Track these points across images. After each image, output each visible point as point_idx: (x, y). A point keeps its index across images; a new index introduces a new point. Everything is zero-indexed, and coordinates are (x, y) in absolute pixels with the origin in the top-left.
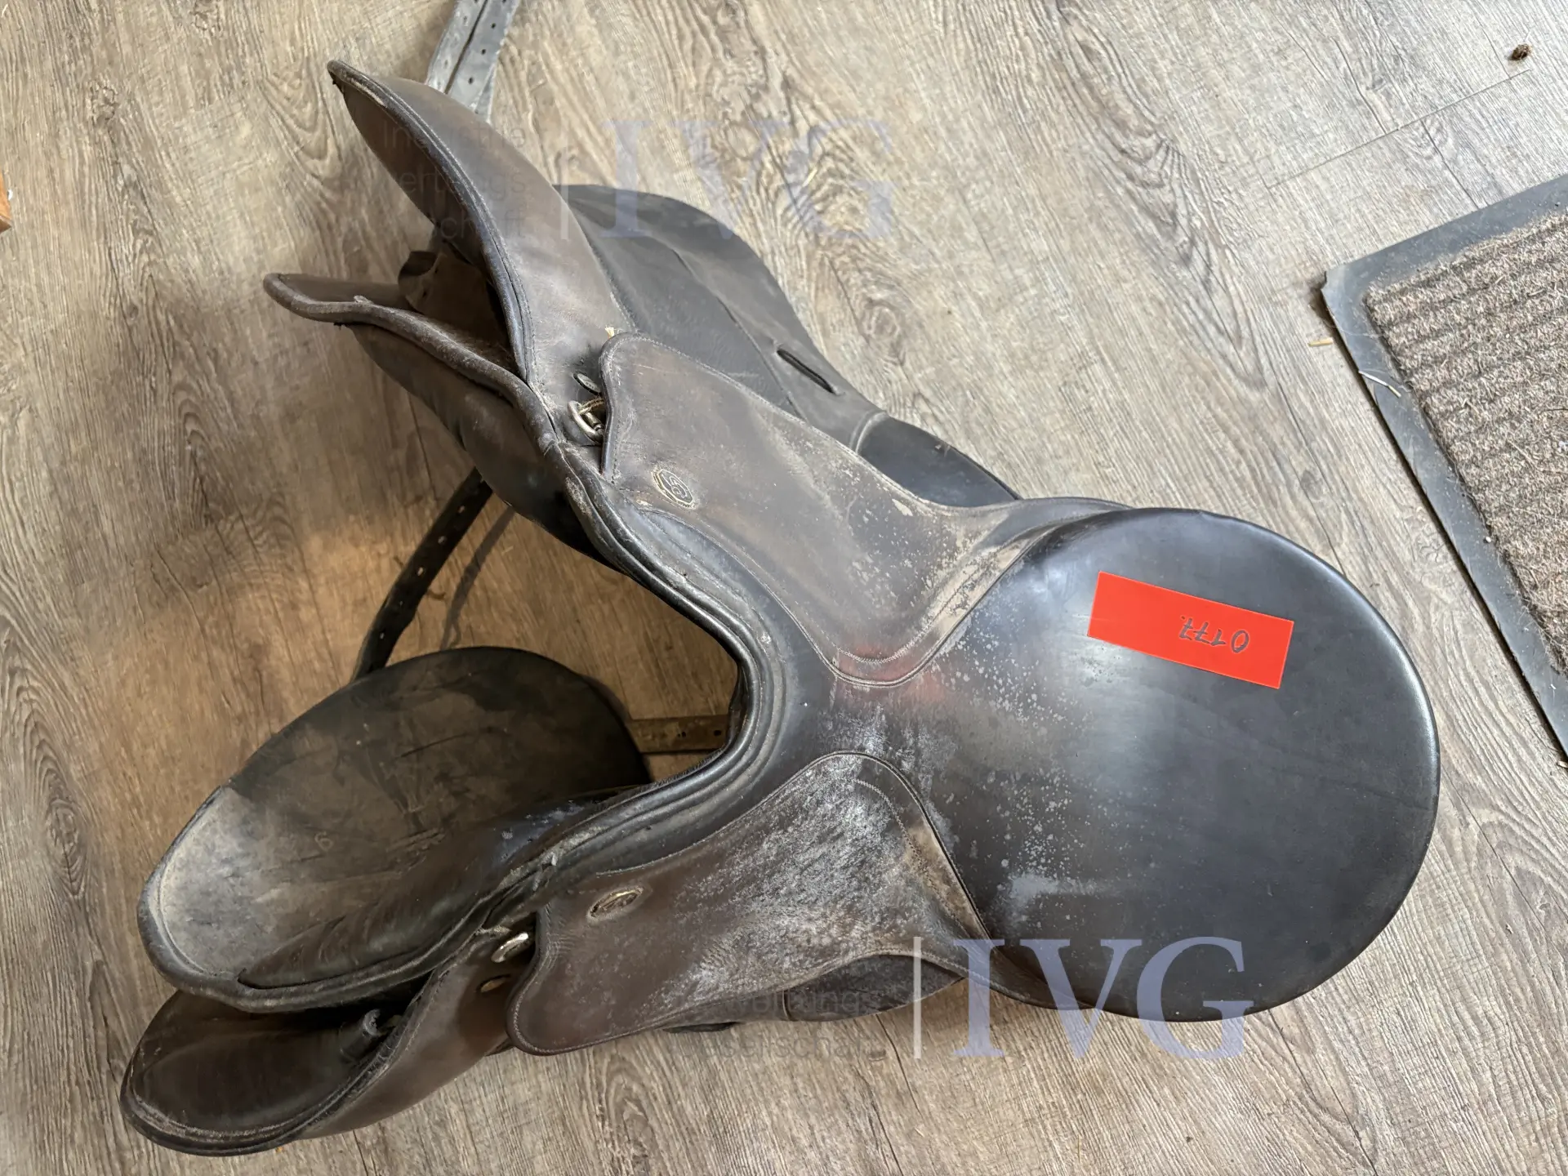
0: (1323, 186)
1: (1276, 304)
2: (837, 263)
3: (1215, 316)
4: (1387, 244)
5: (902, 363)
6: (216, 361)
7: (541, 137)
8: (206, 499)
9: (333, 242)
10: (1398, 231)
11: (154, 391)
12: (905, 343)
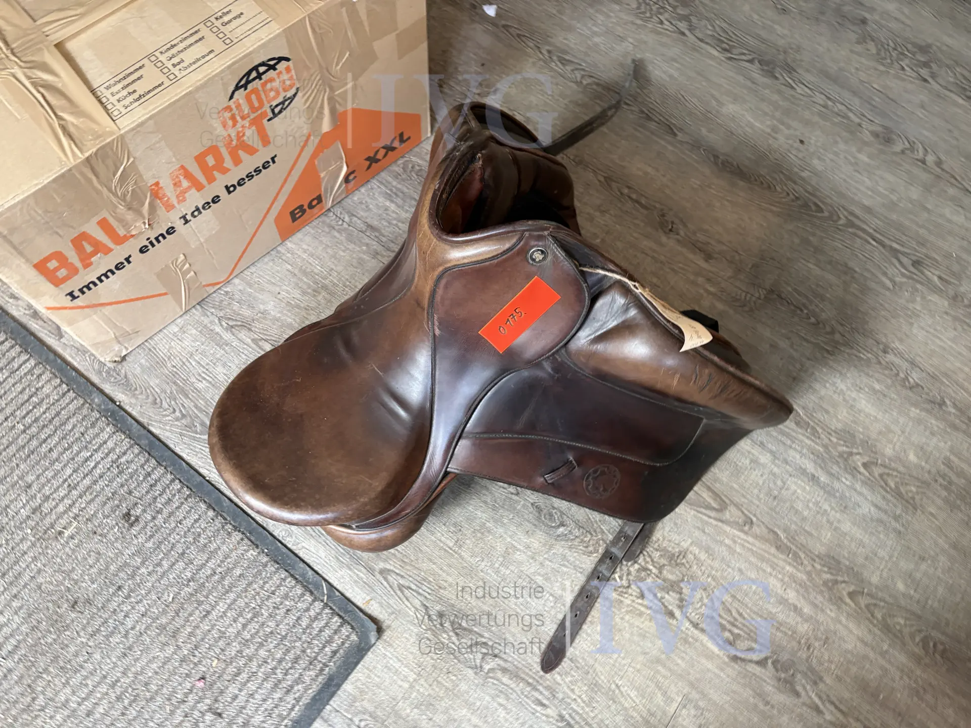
0: (400, 683)
1: (393, 613)
2: (589, 536)
3: (415, 594)
4: (360, 666)
5: (532, 504)
6: (828, 351)
7: (767, 528)
8: (780, 296)
9: (822, 428)
10: (358, 674)
11: (842, 325)
12: (537, 514)
